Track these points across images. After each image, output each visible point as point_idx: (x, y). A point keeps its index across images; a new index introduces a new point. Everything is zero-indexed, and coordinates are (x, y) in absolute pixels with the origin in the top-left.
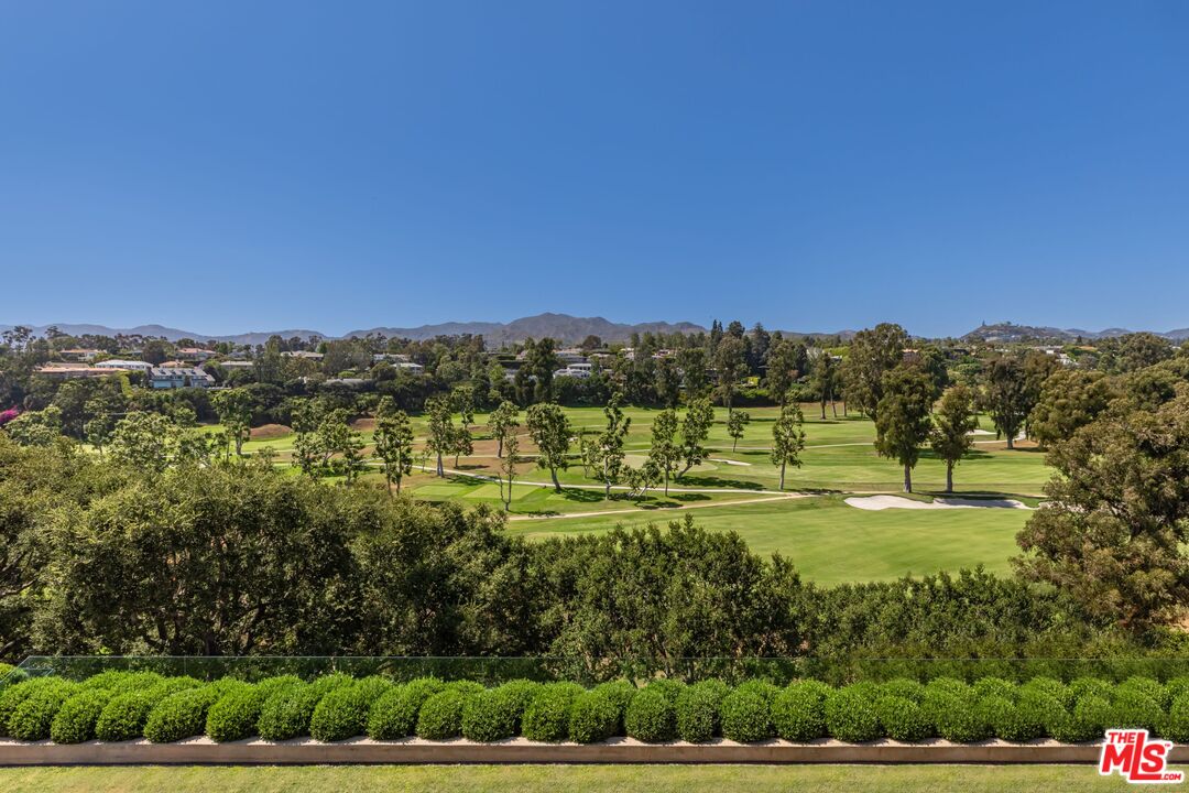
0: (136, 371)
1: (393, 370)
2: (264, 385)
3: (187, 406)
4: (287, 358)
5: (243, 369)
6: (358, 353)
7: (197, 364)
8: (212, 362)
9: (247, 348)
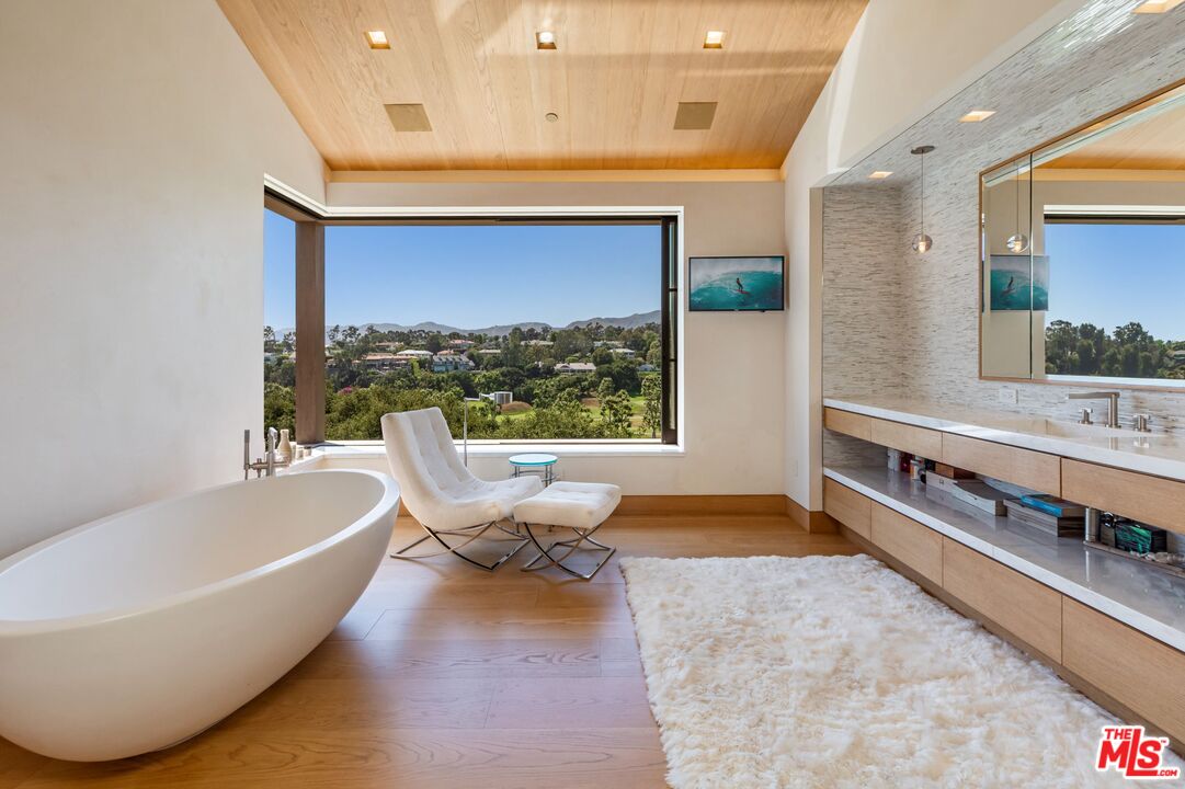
1: (609, 355)
2: (510, 369)
4: (527, 346)
7: (462, 352)
8: (472, 350)
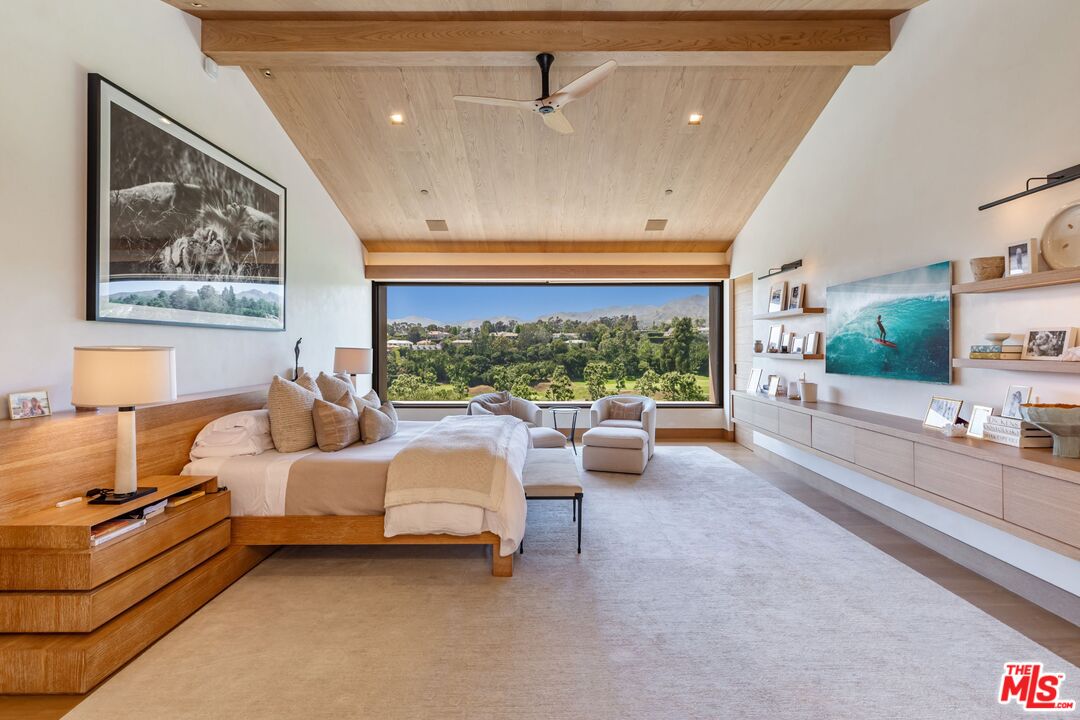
0: (404, 347)
3: (432, 371)
5: (466, 345)
6: (542, 333)
9: (469, 330)
